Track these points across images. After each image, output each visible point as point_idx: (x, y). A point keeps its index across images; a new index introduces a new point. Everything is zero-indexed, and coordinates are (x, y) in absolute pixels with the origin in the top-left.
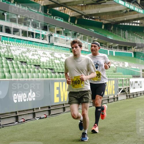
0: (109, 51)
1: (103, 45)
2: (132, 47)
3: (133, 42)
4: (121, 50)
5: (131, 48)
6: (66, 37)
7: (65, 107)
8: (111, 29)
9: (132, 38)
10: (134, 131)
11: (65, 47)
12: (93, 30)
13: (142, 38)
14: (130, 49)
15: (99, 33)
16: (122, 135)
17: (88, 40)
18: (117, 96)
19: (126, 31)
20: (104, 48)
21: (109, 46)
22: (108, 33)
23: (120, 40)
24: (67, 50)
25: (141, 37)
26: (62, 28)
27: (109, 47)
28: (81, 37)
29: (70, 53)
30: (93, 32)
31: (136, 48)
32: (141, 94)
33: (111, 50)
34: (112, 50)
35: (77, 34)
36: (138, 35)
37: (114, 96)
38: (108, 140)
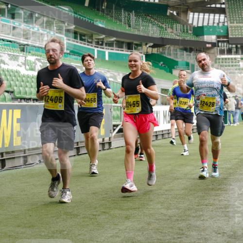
0: (98, 51)
1: (86, 38)
2: (144, 44)
3: (146, 35)
4: (120, 49)
5: (141, 45)
6: (12, 21)
7: (5, 159)
8: (103, 7)
9: (143, 26)
10: (139, 208)
11: (10, 41)
12: (67, 9)
13: (164, 26)
14: (140, 48)
15: (79, 15)
16: (116, 216)
17: (55, 28)
18: (110, 140)
19: (131, 11)
20: (88, 45)
21: (96, 40)
22: (96, 15)
23: (119, 30)
24: (15, 47)
25: (161, 25)
26: (5, 3)
27: (97, 43)
28: (42, 21)
29: (20, 52)
30: (67, 12)
31: (149, 47)
32: (157, 136)
33: (101, 48)
34: (103, 48)
35: (34, 16)
36: (155, 21)
37: (103, 139)
38: (88, 225)
